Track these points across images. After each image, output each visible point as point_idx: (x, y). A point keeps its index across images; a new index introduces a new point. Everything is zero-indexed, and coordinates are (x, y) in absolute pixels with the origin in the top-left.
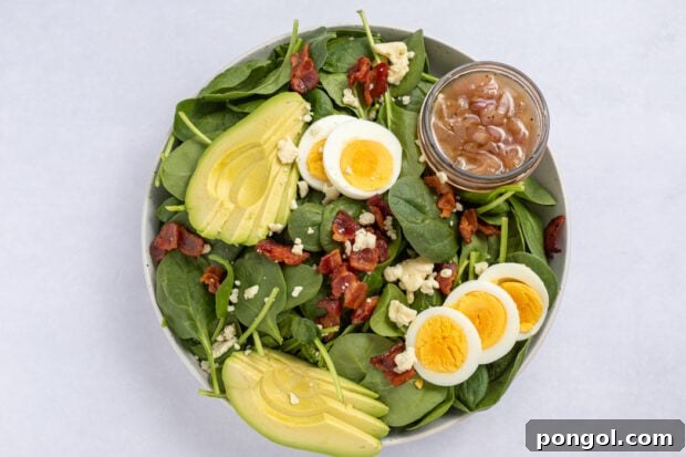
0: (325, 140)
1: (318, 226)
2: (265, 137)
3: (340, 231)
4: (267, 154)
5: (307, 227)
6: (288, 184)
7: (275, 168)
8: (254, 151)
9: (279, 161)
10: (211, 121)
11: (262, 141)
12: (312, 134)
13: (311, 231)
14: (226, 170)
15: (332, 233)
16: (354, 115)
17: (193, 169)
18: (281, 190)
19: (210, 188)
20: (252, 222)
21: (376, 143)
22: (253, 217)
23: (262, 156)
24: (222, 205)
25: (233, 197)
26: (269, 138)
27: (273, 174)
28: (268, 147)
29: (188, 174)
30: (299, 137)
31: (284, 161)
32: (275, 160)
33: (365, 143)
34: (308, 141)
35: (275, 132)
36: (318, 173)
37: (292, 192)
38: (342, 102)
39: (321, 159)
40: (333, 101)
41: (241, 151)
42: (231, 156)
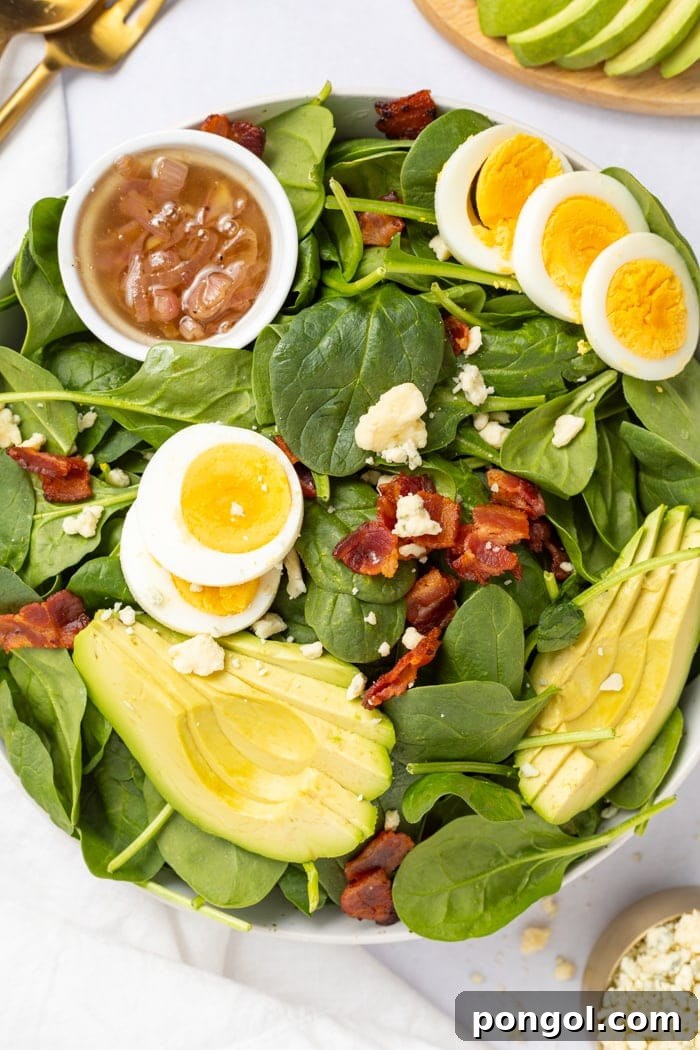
0: (175, 579)
1: (361, 604)
2: (168, 704)
3: (376, 560)
4: (203, 701)
5: (362, 625)
6: (267, 660)
7: (231, 684)
8: (194, 725)
9: (216, 675)
10: (121, 807)
11: (177, 712)
12: (161, 605)
13: (371, 618)
14: (231, 780)
15: (379, 578)
16: (120, 515)
17: (224, 842)
18: (279, 674)
19: (270, 814)
20: (346, 736)
21: (188, 477)
22: (336, 732)
23: (206, 711)
24: (308, 794)
25: (290, 770)
26: (172, 696)
27: (246, 691)
28: (190, 701)
29: (234, 853)
30: (165, 631)
31: (218, 665)
32: (215, 685)
33: (188, 499)
34: (176, 613)
35: (157, 683)
36: (244, 595)
37: (283, 651)
38: (91, 538)
39: (215, 590)
40: (88, 557)
41: (192, 751)
42: (203, 772)
